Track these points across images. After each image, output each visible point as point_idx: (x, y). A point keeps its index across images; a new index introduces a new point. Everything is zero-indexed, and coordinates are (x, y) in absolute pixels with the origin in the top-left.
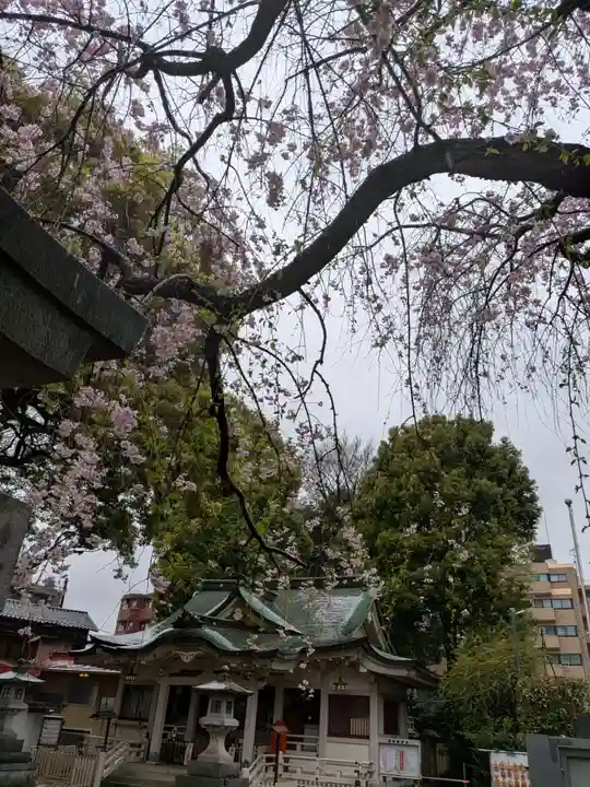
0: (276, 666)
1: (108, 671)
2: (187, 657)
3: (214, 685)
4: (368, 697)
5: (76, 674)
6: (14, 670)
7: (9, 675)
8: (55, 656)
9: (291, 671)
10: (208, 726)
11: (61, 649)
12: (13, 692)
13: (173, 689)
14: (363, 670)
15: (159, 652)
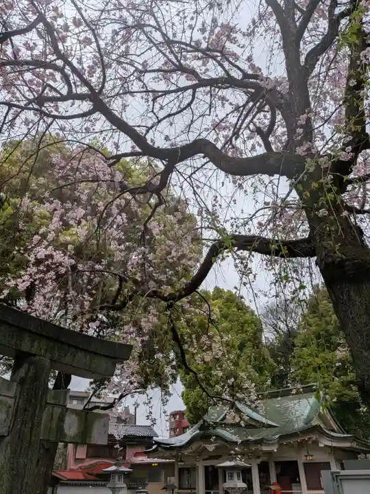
0: (265, 448)
1: (167, 460)
2: (211, 448)
3: (228, 464)
4: (329, 463)
5: (150, 464)
6: (116, 465)
7: (113, 468)
8: (137, 455)
9: (275, 450)
10: (228, 488)
11: (140, 450)
12: (117, 478)
13: (206, 468)
14: (321, 445)
15: (194, 446)
